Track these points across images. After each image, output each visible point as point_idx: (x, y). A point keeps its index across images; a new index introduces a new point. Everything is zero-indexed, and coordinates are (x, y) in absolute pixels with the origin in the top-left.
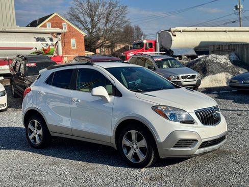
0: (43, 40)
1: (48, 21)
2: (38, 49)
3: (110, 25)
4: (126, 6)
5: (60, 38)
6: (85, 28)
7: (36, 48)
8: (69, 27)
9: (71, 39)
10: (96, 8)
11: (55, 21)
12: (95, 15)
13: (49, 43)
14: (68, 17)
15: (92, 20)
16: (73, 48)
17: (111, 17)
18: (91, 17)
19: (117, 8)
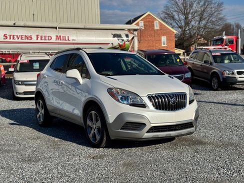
0: (119, 36)
1: (141, 20)
2: (115, 45)
3: (204, 22)
4: (222, 3)
5: (136, 34)
6: (178, 26)
7: (112, 44)
8: (161, 25)
9: (162, 37)
10: (191, 6)
11: (148, 20)
12: (189, 13)
13: (125, 39)
14: (163, 16)
15: (186, 18)
16: (163, 45)
17: (205, 14)
18: (186, 15)
19: (212, 6)
